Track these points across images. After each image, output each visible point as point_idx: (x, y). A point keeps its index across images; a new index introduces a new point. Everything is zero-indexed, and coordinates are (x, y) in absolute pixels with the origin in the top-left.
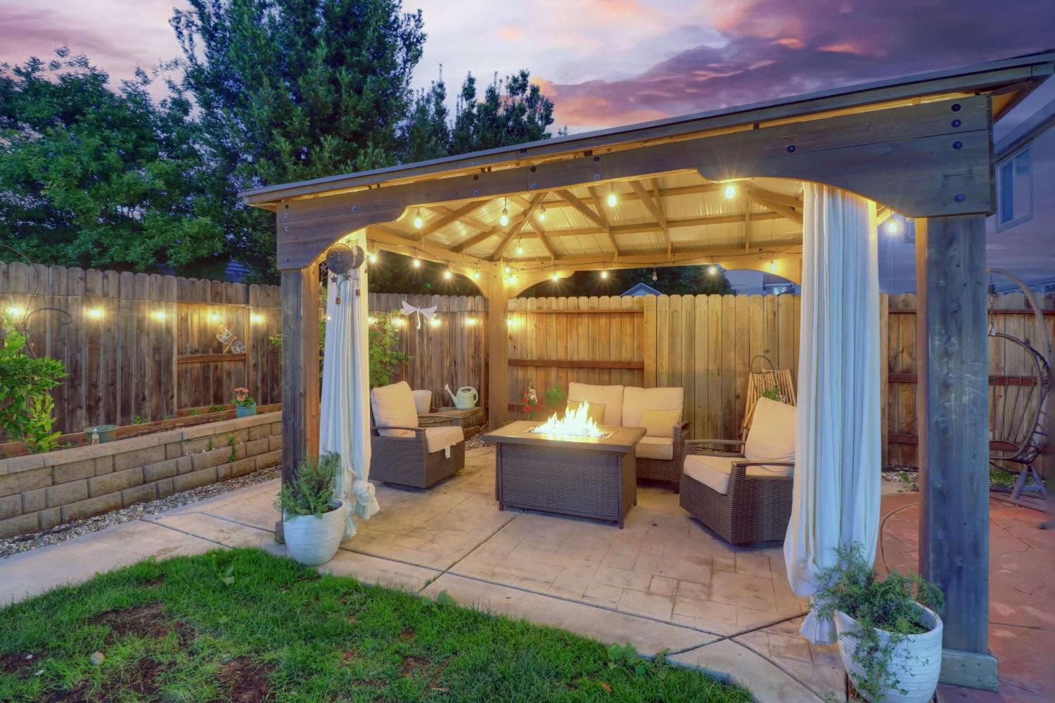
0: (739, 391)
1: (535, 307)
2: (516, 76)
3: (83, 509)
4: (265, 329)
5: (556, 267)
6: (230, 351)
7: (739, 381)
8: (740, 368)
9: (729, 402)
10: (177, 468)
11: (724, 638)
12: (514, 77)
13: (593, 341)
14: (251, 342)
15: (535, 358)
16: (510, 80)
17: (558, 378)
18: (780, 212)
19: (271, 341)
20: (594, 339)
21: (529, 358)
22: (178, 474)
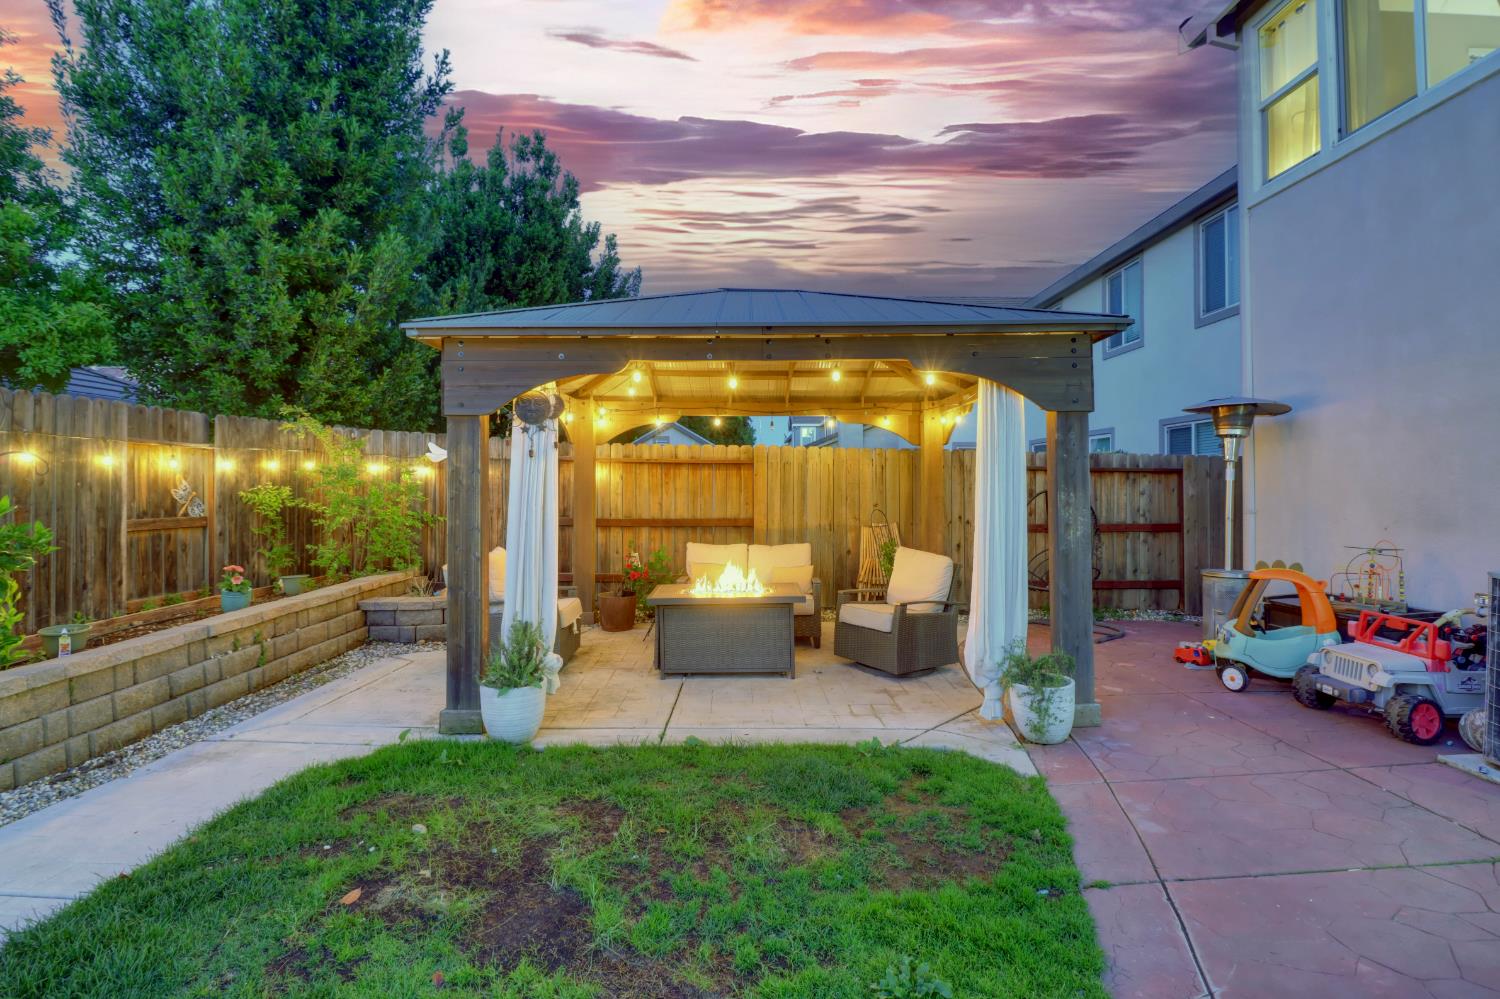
0: (850, 546)
1: (621, 456)
2: (526, 136)
3: (113, 735)
4: (233, 480)
5: (659, 411)
6: (186, 514)
7: (851, 536)
8: (851, 522)
9: (840, 559)
10: (205, 675)
11: (928, 730)
12: (522, 137)
13: (694, 495)
14: (217, 500)
15: (620, 517)
16: (515, 140)
17: (650, 540)
18: (900, 372)
19: (241, 498)
20: (695, 494)
21: (613, 517)
22: (207, 685)
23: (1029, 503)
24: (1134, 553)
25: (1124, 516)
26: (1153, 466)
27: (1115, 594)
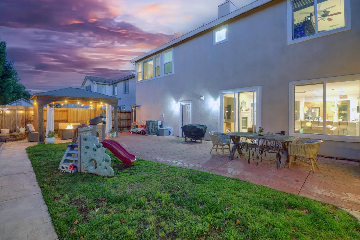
23: (112, 117)
24: (125, 123)
25: (124, 118)
26: (128, 112)
27: (123, 128)
